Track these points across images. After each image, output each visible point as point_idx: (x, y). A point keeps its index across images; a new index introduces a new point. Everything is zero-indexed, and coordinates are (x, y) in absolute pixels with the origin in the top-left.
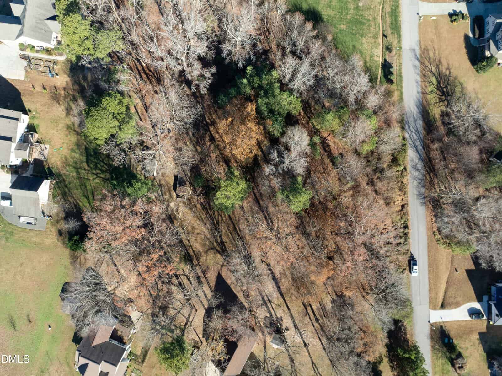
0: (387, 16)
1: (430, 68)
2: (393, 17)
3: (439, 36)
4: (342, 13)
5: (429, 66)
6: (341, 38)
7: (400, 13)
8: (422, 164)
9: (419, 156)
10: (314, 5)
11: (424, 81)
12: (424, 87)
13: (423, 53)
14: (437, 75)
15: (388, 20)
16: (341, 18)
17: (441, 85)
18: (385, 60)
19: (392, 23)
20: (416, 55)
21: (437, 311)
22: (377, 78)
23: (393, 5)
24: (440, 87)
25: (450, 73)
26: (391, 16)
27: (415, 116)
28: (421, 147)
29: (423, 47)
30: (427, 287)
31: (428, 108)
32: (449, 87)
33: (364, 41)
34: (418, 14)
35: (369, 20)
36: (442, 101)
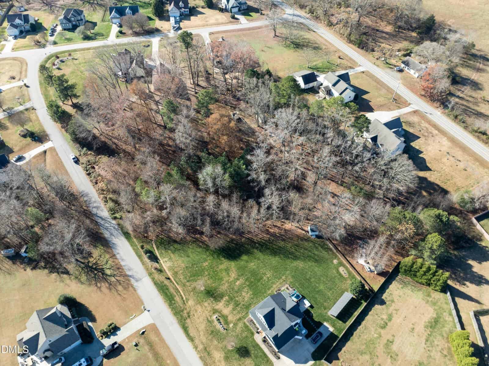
0: (175, 293)
1: (116, 277)
2: (169, 294)
3: (120, 307)
4: (214, 272)
5: (118, 278)
6: (202, 256)
7: (165, 302)
8: (93, 212)
9: (98, 215)
10: (238, 263)
11: (117, 265)
12: (115, 260)
13: (128, 284)
14: (108, 277)
15: (172, 290)
16: (211, 268)
17: (100, 273)
18: (158, 262)
19: (167, 289)
20: (133, 278)
21: (48, 147)
22: (158, 248)
23: (175, 303)
24: (101, 272)
25: (96, 286)
26: (171, 295)
27: (113, 237)
28: (98, 221)
29: (131, 288)
30: (60, 155)
31: (105, 249)
32: (93, 275)
33: (183, 265)
34: (149, 311)
35: (188, 281)
36: (94, 264)
